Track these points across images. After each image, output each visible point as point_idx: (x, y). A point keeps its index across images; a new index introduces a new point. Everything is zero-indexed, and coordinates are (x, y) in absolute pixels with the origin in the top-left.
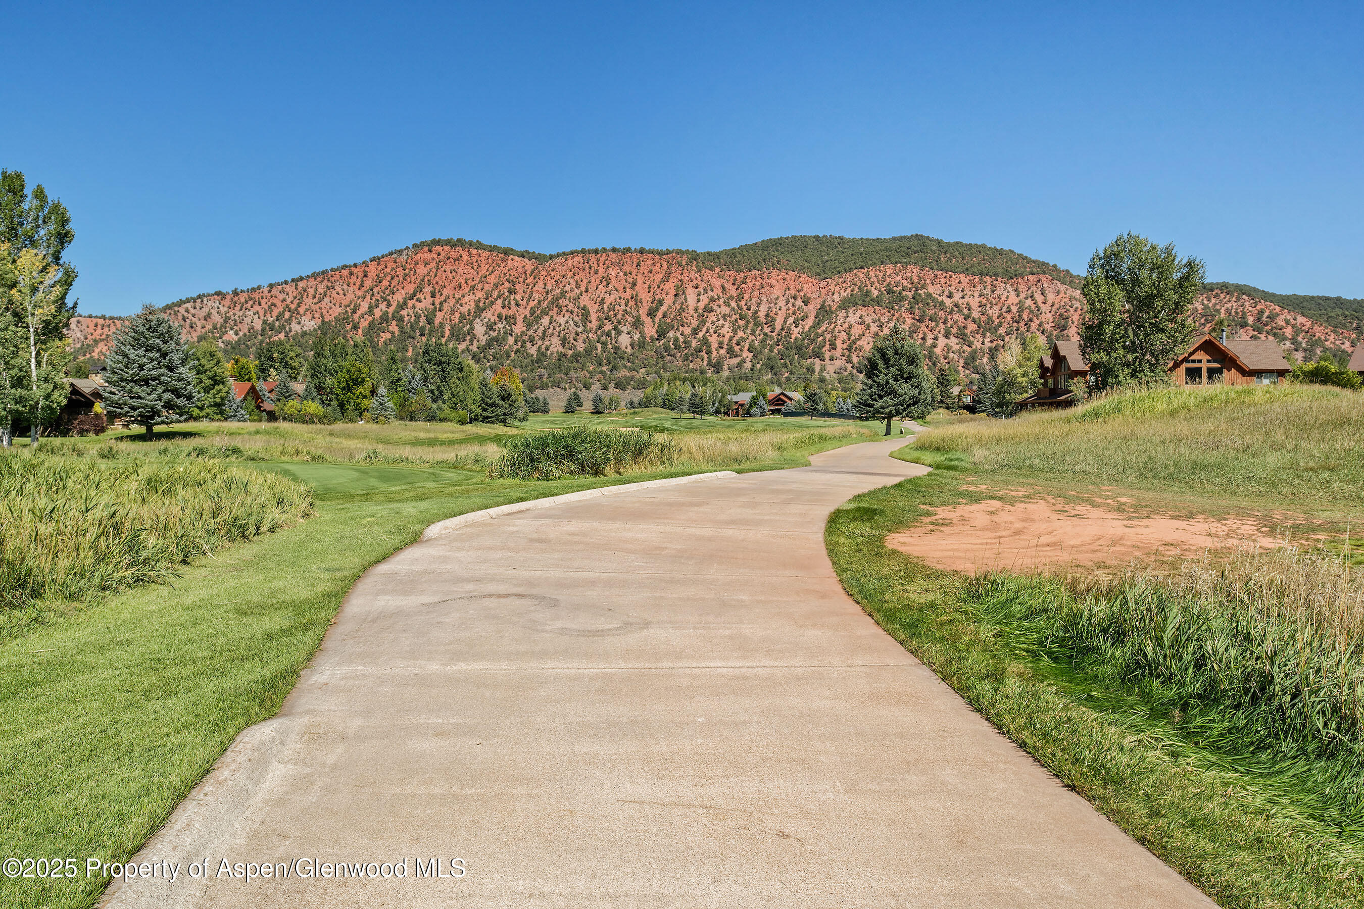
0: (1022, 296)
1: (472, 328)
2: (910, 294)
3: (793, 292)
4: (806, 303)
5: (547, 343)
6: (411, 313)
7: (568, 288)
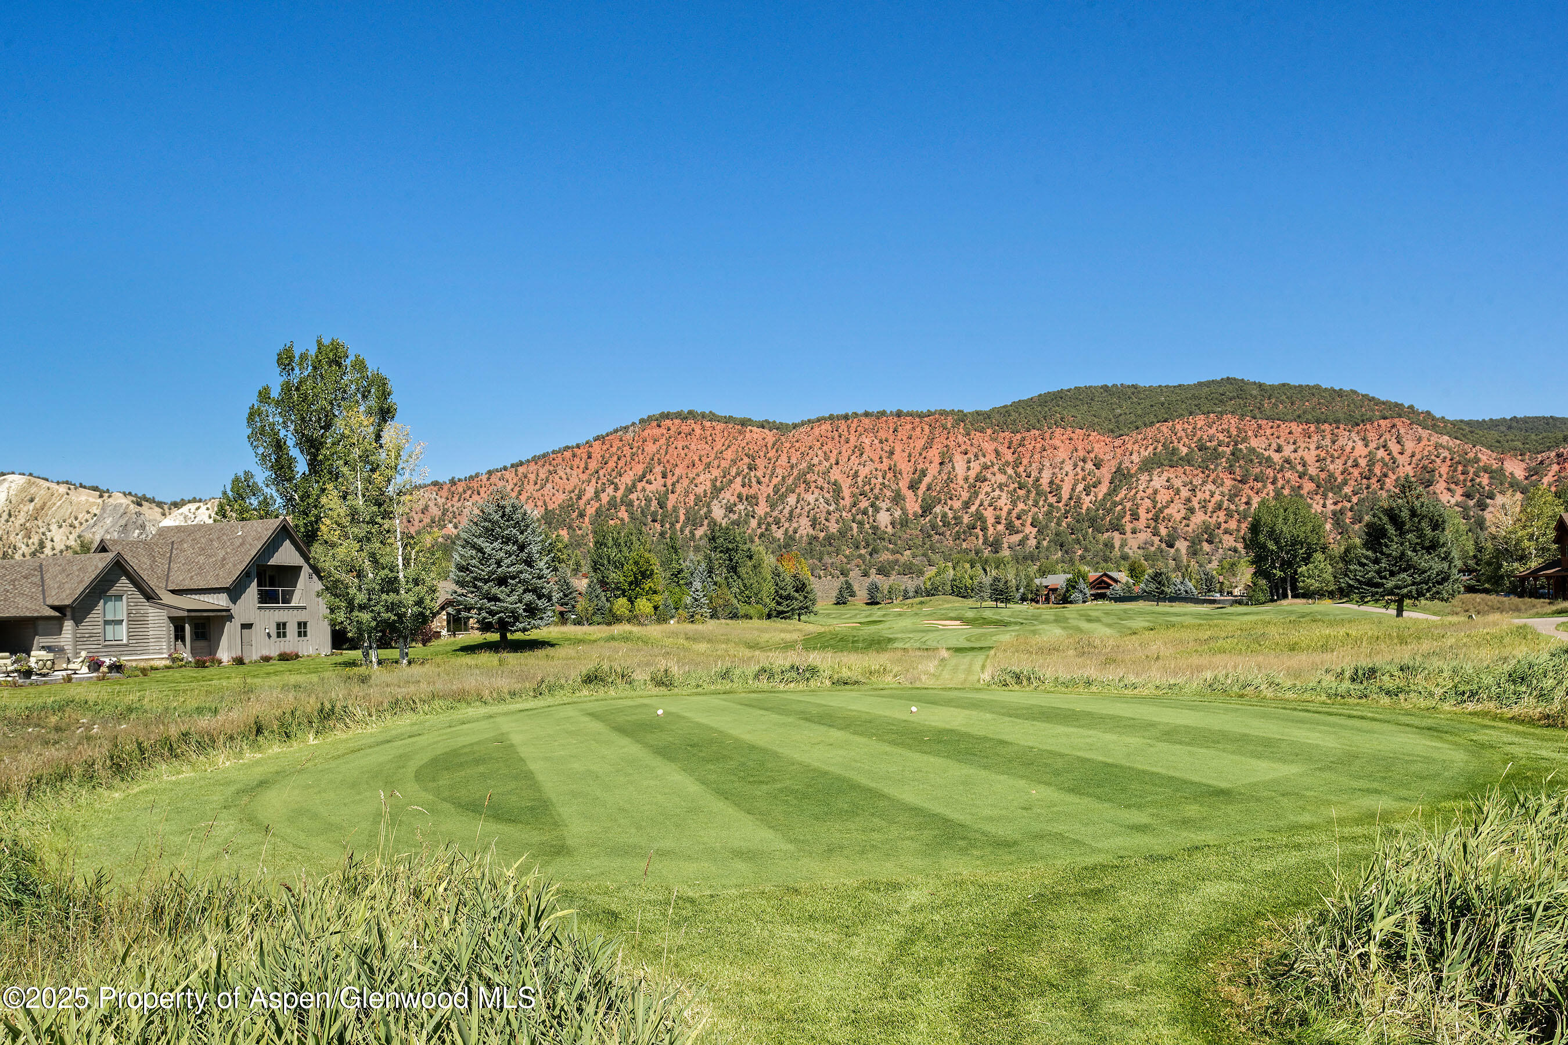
0: (1372, 446)
1: (710, 511)
2: (1228, 450)
3: (1081, 453)
4: (1098, 466)
5: (795, 525)
6: (641, 496)
7: (816, 461)
